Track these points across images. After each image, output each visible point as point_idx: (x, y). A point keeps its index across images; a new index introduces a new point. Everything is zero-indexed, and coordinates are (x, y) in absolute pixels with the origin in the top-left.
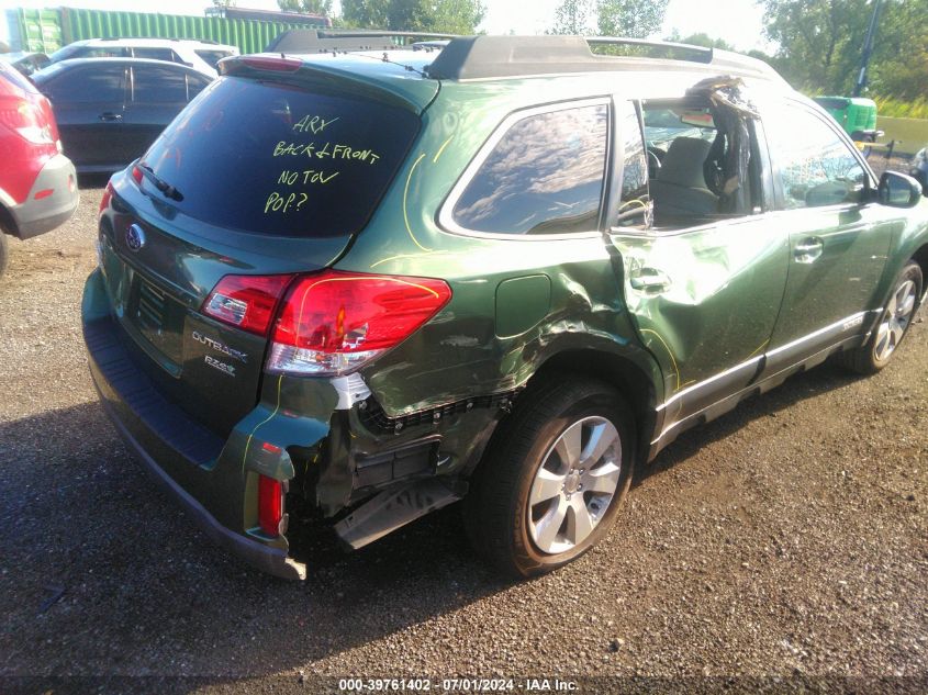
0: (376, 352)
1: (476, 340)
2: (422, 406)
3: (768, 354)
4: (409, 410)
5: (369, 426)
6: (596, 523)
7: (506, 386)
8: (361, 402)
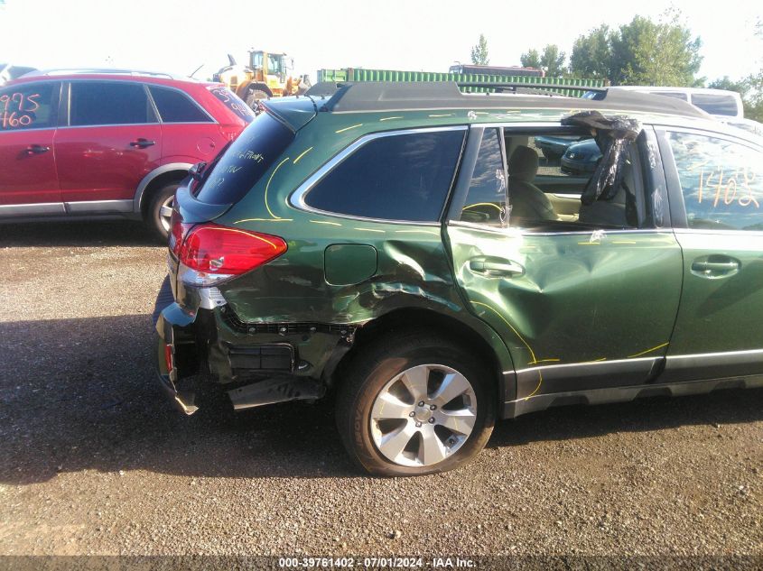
0: (229, 276)
1: (310, 282)
2: (269, 320)
3: (668, 357)
4: (260, 320)
5: (228, 323)
6: (449, 455)
7: (340, 321)
8: (221, 307)
